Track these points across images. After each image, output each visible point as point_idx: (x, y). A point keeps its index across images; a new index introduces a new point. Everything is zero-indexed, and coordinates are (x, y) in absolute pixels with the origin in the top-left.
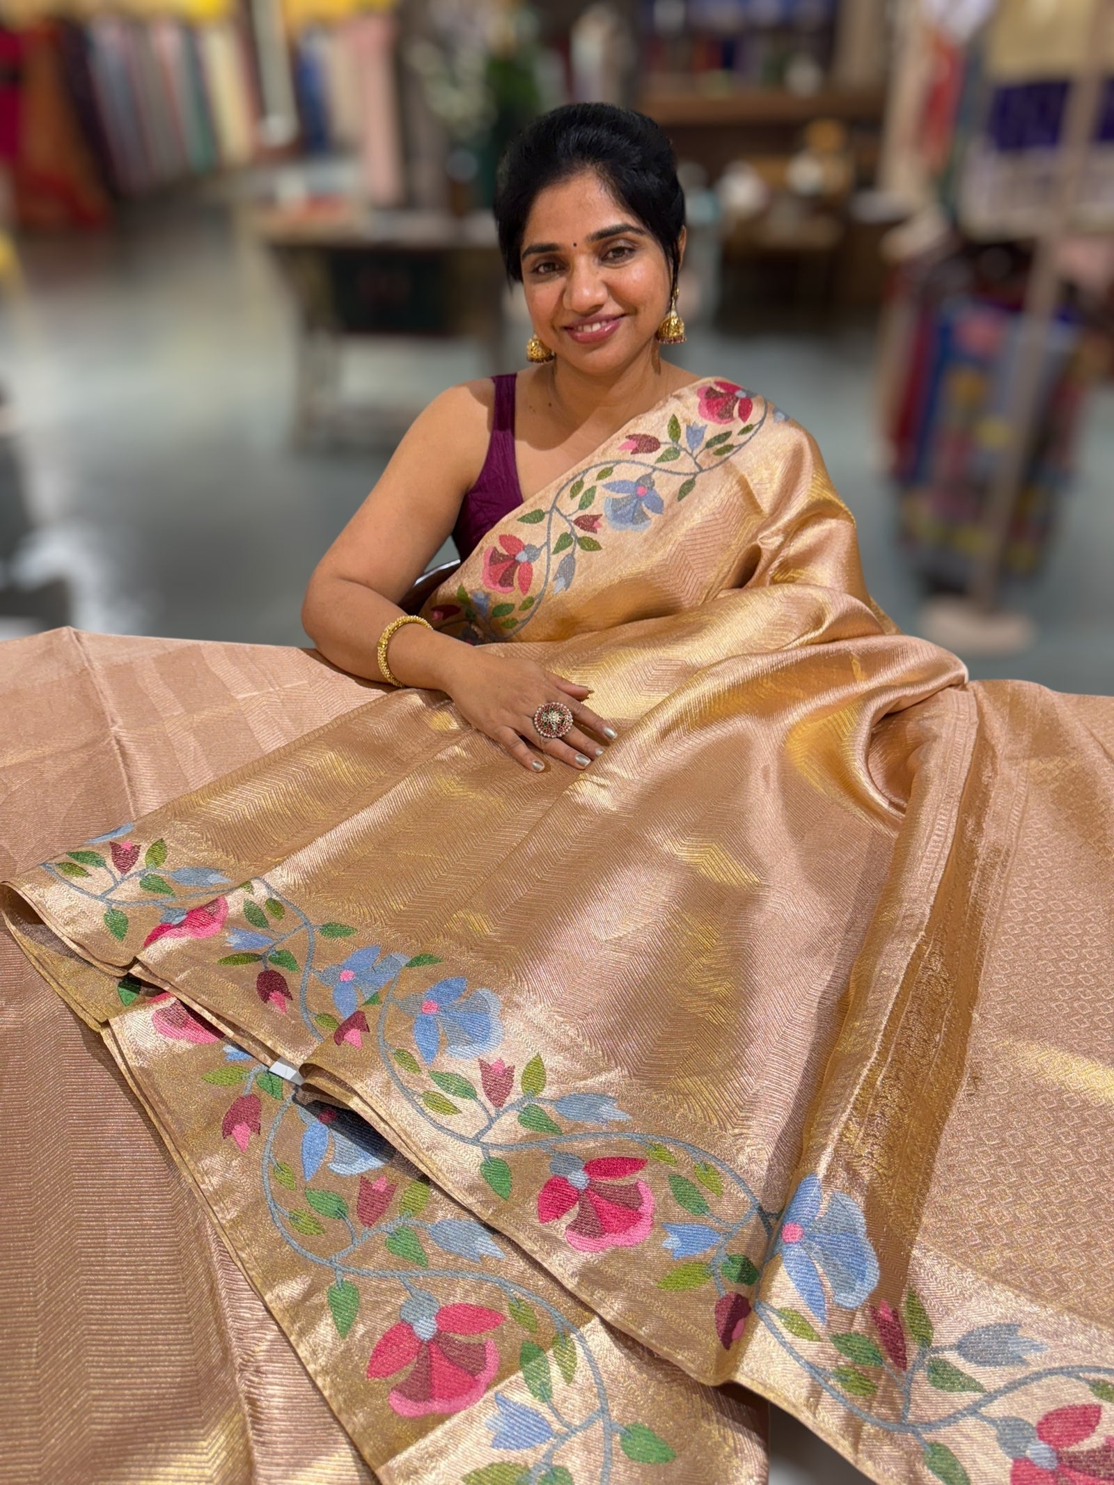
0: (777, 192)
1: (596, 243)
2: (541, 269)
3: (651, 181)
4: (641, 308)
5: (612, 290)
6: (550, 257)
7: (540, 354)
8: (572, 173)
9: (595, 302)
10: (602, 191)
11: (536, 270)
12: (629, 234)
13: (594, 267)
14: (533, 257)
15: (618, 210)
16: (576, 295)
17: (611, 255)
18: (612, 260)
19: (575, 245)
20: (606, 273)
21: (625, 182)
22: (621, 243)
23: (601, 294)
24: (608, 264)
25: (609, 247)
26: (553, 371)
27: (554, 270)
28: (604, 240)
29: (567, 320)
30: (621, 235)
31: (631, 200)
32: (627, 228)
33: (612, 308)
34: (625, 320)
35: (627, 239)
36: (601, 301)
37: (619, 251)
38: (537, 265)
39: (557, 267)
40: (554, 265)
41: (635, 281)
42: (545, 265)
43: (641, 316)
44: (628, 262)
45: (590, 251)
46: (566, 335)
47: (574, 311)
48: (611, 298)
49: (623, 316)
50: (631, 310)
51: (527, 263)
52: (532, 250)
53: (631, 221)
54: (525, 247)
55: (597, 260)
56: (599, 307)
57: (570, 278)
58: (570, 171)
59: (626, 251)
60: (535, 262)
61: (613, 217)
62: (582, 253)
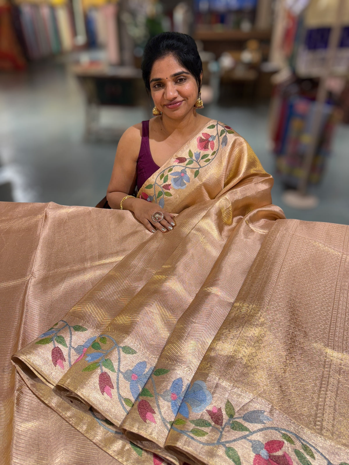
0: (238, 62)
1: (173, 78)
2: (157, 86)
3: (191, 57)
4: (189, 98)
5: (179, 92)
6: (159, 82)
7: (157, 113)
8: (165, 55)
9: (174, 97)
10: (175, 61)
11: (155, 87)
12: (184, 74)
13: (174, 86)
14: (153, 82)
15: (181, 67)
16: (168, 95)
17: (178, 81)
18: (179, 83)
19: (167, 78)
20: (177, 87)
21: (182, 57)
22: (182, 77)
23: (176, 94)
24: (178, 84)
25: (178, 79)
26: (161, 118)
27: (161, 86)
28: (176, 76)
29: (166, 103)
30: (181, 75)
31: (185, 63)
32: (183, 72)
33: (180, 99)
34: (184, 102)
35: (183, 76)
36: (176, 96)
37: (181, 80)
38: (155, 85)
39: (161, 85)
40: (160, 85)
41: (187, 90)
42: (158, 85)
43: (189, 100)
44: (184, 83)
45: (172, 80)
46: (166, 107)
47: (168, 100)
48: (179, 95)
49: (183, 101)
50: (186, 98)
51: (152, 84)
52: (153, 80)
53: (184, 70)
54: (151, 79)
55: (174, 83)
56: (176, 98)
57: (166, 89)
58: (165, 54)
59: (184, 80)
60: (154, 84)
61: (179, 69)
62: (169, 81)
